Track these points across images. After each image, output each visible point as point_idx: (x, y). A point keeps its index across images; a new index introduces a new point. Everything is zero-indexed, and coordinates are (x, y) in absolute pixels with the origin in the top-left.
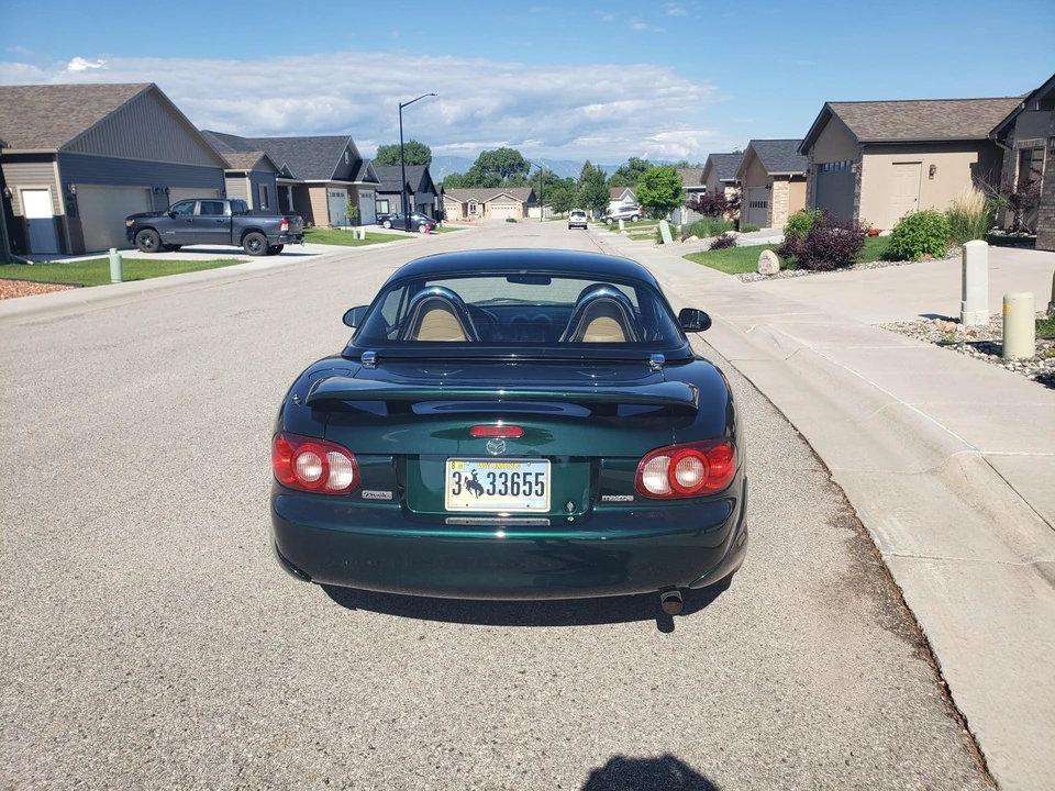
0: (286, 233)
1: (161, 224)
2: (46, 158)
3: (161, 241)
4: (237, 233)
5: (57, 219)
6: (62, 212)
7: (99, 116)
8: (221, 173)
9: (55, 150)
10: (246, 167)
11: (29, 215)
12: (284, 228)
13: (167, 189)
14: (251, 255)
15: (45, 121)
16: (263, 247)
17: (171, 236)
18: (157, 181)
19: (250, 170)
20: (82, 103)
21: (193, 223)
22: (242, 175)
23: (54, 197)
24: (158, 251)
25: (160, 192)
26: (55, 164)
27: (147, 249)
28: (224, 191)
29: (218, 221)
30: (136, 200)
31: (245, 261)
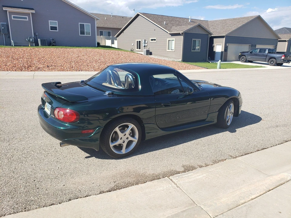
0: (283, 59)
1: (247, 55)
2: (223, 37)
3: (246, 60)
4: (268, 58)
5: (222, 52)
6: (223, 51)
7: (240, 26)
8: (276, 40)
9: (225, 35)
10: (288, 39)
11: (217, 51)
12: (283, 58)
13: (256, 45)
14: (270, 65)
15: (227, 28)
16: (275, 63)
17: (249, 58)
18: (252, 42)
19: (288, 40)
20: (238, 22)
21: (256, 55)
22: (285, 41)
23: (222, 47)
24: (245, 62)
25: (253, 46)
26: (224, 38)
27: (243, 61)
28: (277, 46)
29: (263, 55)
30: (246, 48)
31: (264, 67)
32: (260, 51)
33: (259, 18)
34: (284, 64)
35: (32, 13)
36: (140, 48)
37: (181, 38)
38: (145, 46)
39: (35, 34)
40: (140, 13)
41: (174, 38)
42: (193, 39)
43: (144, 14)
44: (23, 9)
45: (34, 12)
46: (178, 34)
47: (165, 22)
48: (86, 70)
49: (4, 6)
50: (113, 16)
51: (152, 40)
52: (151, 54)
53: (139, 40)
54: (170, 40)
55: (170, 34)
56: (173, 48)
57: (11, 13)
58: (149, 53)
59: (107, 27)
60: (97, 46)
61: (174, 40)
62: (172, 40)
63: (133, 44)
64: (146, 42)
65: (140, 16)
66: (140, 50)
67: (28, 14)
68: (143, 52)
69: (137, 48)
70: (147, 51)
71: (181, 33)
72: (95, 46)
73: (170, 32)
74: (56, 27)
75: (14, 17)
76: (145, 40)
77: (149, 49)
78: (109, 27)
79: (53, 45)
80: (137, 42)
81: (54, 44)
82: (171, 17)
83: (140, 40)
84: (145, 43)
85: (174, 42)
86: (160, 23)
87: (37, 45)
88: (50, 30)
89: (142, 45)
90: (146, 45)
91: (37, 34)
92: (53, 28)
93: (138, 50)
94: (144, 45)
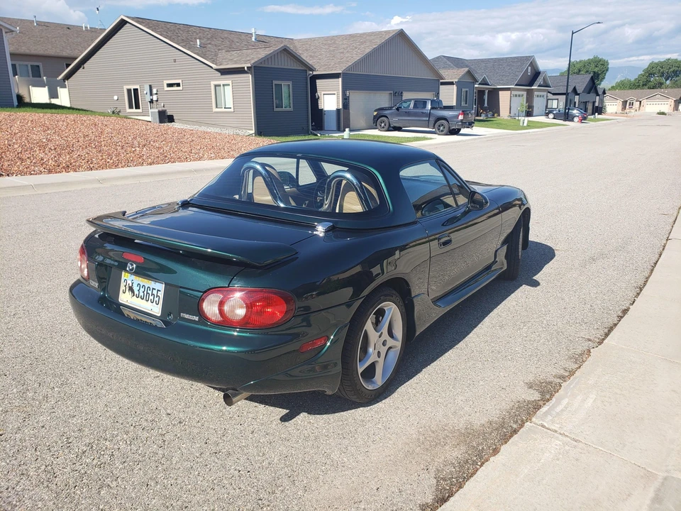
0: (462, 121)
1: (391, 114)
2: (335, 76)
3: (390, 125)
4: (432, 120)
5: (338, 110)
6: (341, 107)
7: (368, 51)
8: (437, 83)
9: (341, 72)
10: (455, 78)
11: (326, 109)
12: (461, 117)
13: (402, 93)
14: (439, 134)
15: (342, 55)
16: (446, 130)
17: (396, 122)
18: (395, 86)
19: (457, 80)
20: (362, 43)
21: (408, 114)
22: (451, 83)
23: (338, 98)
24: (388, 130)
25: (397, 95)
26: (340, 79)
27: (382, 129)
28: (438, 93)
29: (422, 113)
30: (383, 99)
31: (431, 139)
32: (415, 106)
33: (401, 34)
34: (463, 131)
36: (137, 107)
37: (249, 78)
38: (151, 102)
40: (128, 17)
41: (228, 80)
42: (275, 82)
43: (141, 20)
46: (240, 71)
47: (198, 40)
48: (22, 173)
50: (39, 23)
51: (170, 85)
52: (171, 119)
53: (132, 87)
54: (220, 86)
55: (217, 70)
56: (230, 103)
58: (165, 117)
59: (27, 52)
60: (16, 103)
61: (229, 85)
62: (224, 85)
63: (116, 98)
64: (154, 91)
65: (128, 25)
66: (140, 111)
68: (148, 116)
69: (131, 107)
70: (159, 112)
71: (246, 68)
72: (11, 106)
73: (216, 64)
76: (150, 86)
77: (163, 109)
78: (33, 52)
80: (129, 91)
82: (208, 30)
83: (136, 87)
84: (151, 94)
85: (229, 90)
86: (188, 43)
89: (144, 97)
90: (155, 98)
93: (134, 110)
94: (148, 98)
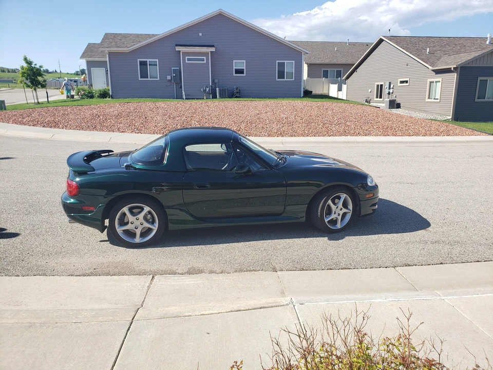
35: (211, 52)
36: (381, 97)
37: (454, 77)
38: (389, 93)
39: (213, 81)
40: (384, 37)
41: (439, 78)
42: (480, 78)
43: (392, 38)
44: (200, 48)
45: (213, 49)
46: (448, 71)
47: (428, 49)
49: (177, 45)
50: (350, 44)
52: (398, 106)
53: (380, 84)
54: (433, 82)
55: (433, 70)
56: (438, 96)
57: (185, 54)
58: (394, 105)
59: (336, 62)
60: (302, 95)
61: (439, 82)
62: (436, 82)
63: (370, 91)
64: (392, 87)
65: (384, 42)
66: (381, 100)
67: (205, 54)
68: (383, 104)
69: (377, 97)
70: (390, 101)
71: (452, 69)
72: (299, 97)
73: (433, 67)
74: (243, 69)
75: (189, 60)
76: (390, 83)
77: (395, 98)
78: (339, 62)
79: (236, 97)
80: (378, 86)
81: (238, 95)
82: (447, 39)
83: (381, 83)
84: (390, 89)
85: (439, 85)
87: (214, 97)
88: (234, 75)
89: (386, 91)
90: (391, 91)
91: (216, 81)
92: (238, 71)
93: (378, 99)
94: (387, 91)
